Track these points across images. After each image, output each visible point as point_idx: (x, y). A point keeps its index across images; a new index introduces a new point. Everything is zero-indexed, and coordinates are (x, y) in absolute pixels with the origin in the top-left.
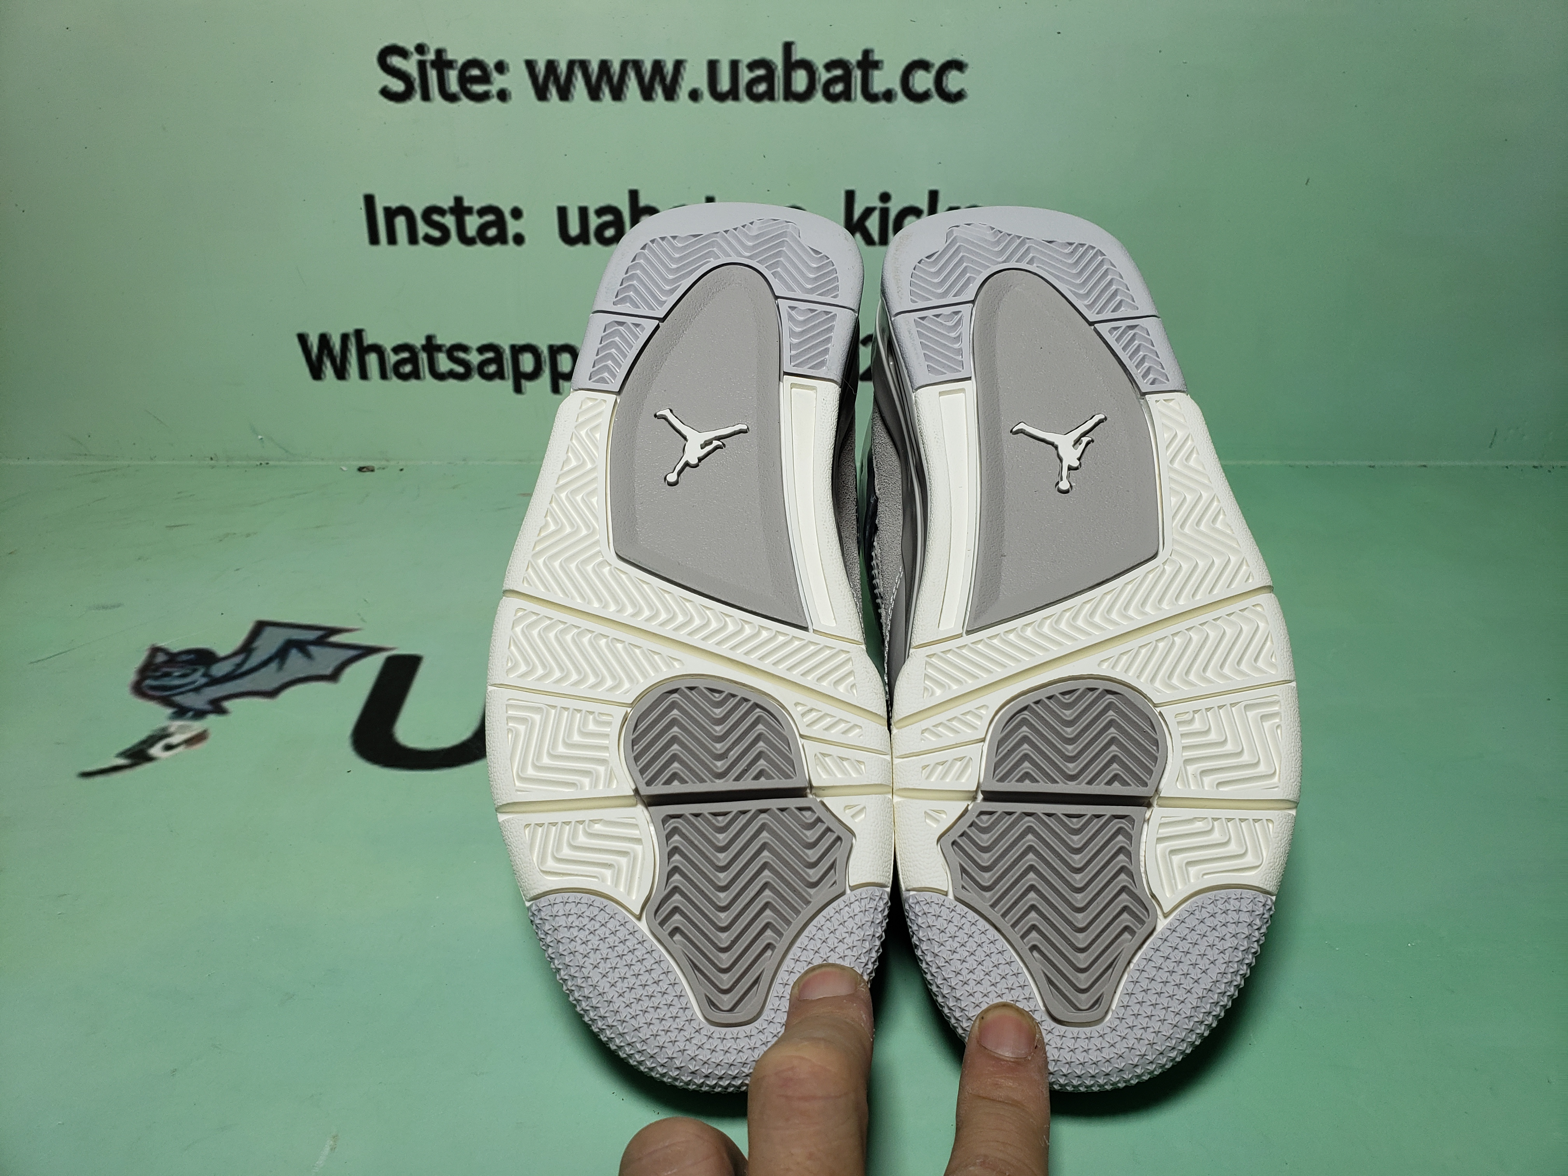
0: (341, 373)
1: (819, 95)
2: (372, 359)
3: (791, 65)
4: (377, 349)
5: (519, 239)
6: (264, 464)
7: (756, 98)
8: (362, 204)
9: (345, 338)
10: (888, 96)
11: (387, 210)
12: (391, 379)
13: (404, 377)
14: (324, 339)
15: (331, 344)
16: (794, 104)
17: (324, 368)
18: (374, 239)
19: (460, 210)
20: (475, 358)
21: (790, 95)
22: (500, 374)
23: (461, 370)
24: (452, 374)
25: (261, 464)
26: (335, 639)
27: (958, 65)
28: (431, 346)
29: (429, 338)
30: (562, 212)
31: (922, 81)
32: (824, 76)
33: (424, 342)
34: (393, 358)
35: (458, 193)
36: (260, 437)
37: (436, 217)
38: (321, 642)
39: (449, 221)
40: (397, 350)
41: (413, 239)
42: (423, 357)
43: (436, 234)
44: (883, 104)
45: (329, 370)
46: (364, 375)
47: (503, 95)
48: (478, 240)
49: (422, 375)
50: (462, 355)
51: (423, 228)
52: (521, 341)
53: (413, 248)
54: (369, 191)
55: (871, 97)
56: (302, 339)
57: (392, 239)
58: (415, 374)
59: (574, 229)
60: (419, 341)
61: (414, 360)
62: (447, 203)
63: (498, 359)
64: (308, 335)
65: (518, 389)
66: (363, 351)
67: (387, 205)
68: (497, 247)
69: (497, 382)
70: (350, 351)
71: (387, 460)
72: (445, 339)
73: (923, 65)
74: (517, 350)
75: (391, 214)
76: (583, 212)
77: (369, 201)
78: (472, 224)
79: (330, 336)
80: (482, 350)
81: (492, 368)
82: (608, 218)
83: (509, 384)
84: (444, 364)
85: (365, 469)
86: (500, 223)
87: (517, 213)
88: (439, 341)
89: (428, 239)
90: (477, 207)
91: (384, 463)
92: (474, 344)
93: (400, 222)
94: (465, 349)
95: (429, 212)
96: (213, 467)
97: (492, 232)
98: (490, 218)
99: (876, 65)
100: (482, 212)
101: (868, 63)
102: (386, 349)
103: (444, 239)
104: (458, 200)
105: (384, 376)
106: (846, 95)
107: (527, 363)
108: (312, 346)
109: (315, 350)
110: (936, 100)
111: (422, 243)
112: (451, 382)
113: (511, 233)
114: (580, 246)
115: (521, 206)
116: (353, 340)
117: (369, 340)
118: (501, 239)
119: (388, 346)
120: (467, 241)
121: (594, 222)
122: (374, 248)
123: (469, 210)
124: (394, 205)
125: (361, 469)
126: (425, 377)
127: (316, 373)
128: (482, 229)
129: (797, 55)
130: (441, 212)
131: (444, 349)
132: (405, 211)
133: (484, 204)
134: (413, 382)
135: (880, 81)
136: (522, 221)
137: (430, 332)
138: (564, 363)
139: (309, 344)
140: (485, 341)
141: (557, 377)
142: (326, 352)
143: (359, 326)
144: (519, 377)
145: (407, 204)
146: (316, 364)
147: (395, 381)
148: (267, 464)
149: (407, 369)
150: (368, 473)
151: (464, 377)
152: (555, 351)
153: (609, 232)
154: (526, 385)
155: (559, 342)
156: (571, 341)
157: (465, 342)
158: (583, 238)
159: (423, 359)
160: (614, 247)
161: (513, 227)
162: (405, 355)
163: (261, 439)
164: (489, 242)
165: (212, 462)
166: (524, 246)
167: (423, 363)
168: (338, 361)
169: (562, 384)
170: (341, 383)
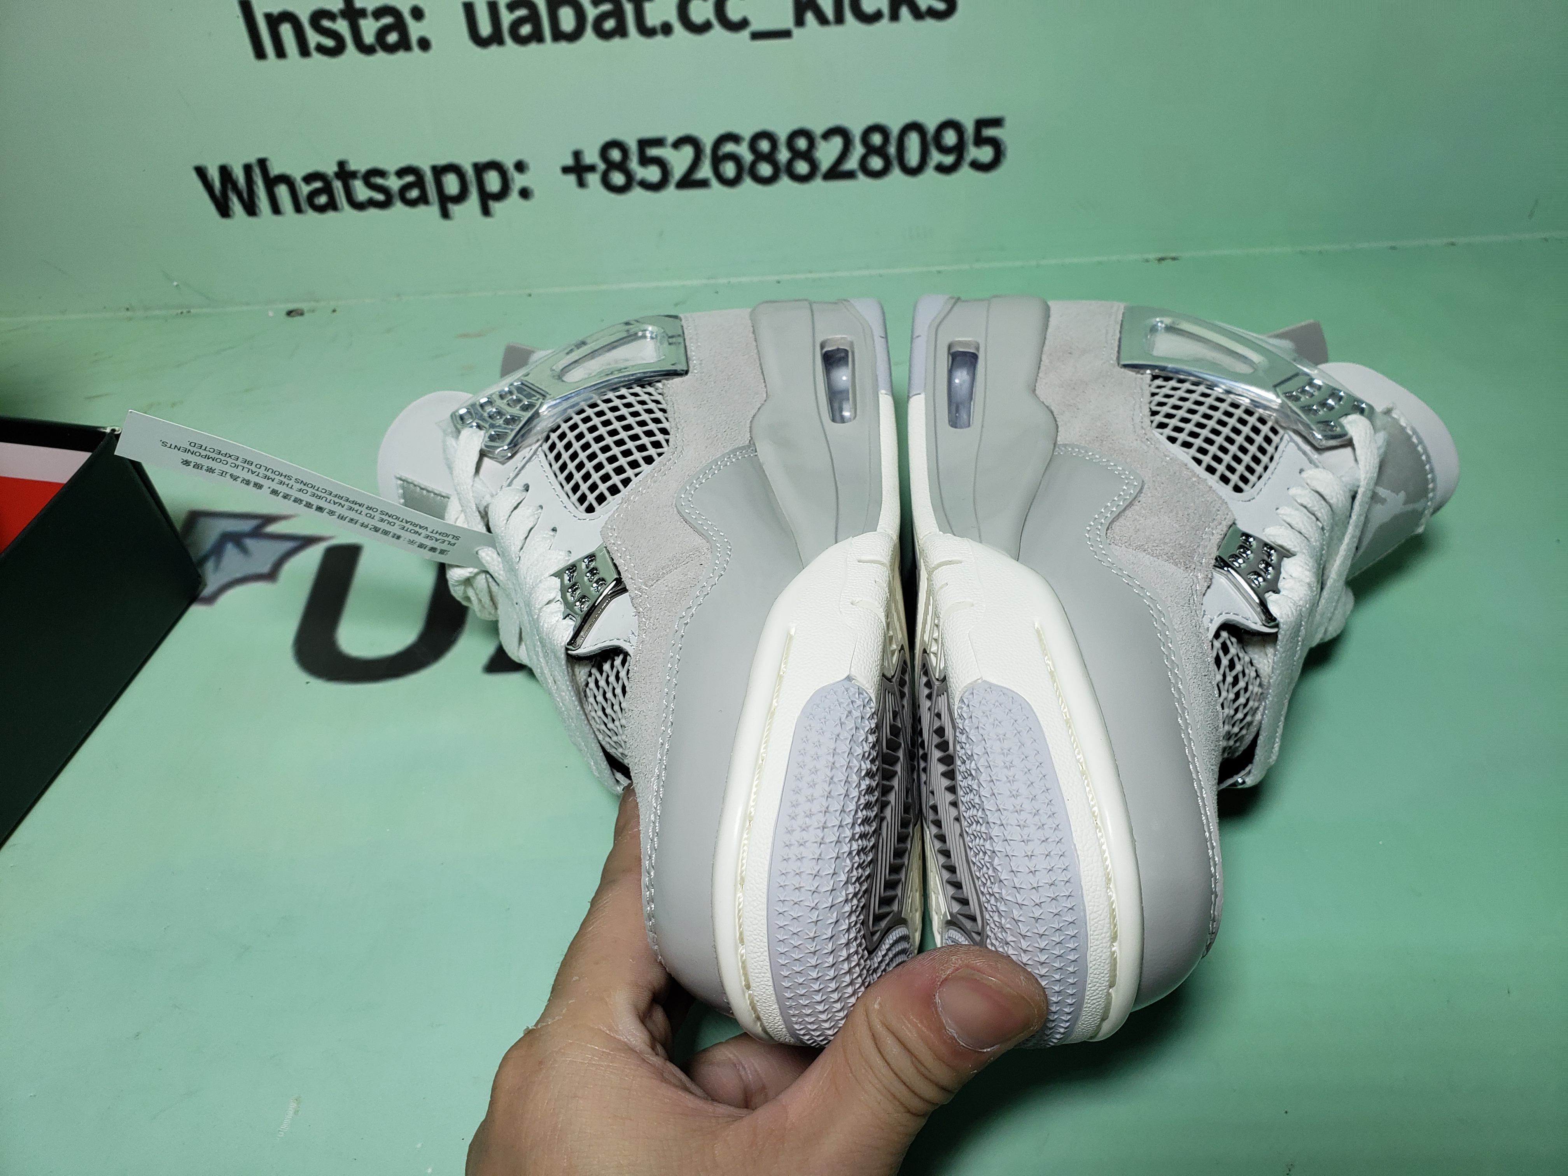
0: (251, 209)
2: (282, 191)
4: (285, 179)
5: (424, 44)
6: (185, 312)
8: (238, 11)
9: (248, 168)
11: (268, 17)
12: (306, 211)
13: (321, 209)
14: (225, 171)
15: (234, 176)
17: (231, 204)
18: (260, 54)
19: (352, 12)
20: (394, 184)
22: (423, 199)
23: (380, 197)
24: (372, 203)
25: (182, 313)
26: (272, 529)
28: (345, 174)
29: (341, 164)
30: (469, 9)
33: (335, 169)
34: (305, 189)
36: (175, 284)
37: (326, 23)
38: (257, 533)
39: (342, 26)
40: (309, 179)
41: (304, 51)
42: (338, 185)
43: (330, 43)
45: (236, 205)
46: (276, 209)
48: (378, 48)
49: (339, 206)
50: (379, 181)
51: (313, 38)
52: (442, 161)
53: (306, 61)
56: (201, 172)
57: (281, 53)
58: (332, 205)
59: (485, 29)
60: (330, 169)
61: (328, 189)
62: (336, 6)
63: (420, 183)
64: (206, 168)
65: (445, 214)
66: (271, 183)
67: (268, 10)
68: (401, 54)
69: (422, 209)
70: (256, 183)
71: (317, 301)
72: (358, 164)
74: (439, 171)
75: (274, 21)
76: (493, 8)
77: (247, 8)
78: (369, 28)
79: (232, 168)
80: (401, 173)
81: (414, 193)
82: (523, 12)
83: (434, 210)
84: (362, 192)
85: (294, 313)
86: (400, 25)
87: (418, 13)
88: (353, 166)
89: (321, 49)
90: (370, 8)
91: (313, 304)
92: (391, 167)
93: (286, 30)
94: (381, 173)
95: (318, 16)
96: (130, 319)
97: (392, 38)
98: (388, 20)
100: (379, 13)
102: (295, 179)
103: (339, 49)
104: (349, 2)
105: (298, 209)
107: (452, 184)
108: (213, 180)
109: (217, 184)
111: (316, 56)
112: (373, 212)
113: (414, 38)
114: (494, 48)
115: (421, 5)
116: (257, 171)
117: (275, 170)
118: (404, 44)
119: (297, 175)
120: (366, 50)
121: (507, 18)
122: (262, 63)
123: (362, 13)
124: (276, 10)
125: (290, 313)
126: (343, 207)
127: (224, 211)
128: (381, 34)
130: (331, 16)
131: (359, 175)
132: (290, 18)
133: (378, 4)
134: (331, 214)
136: (425, 22)
137: (342, 157)
138: (493, 182)
139: (209, 178)
140: (403, 164)
141: (486, 199)
142: (229, 186)
143: (262, 155)
144: (445, 202)
145: (291, 8)
146: (221, 200)
147: (311, 214)
148: (189, 312)
149: (323, 200)
150: (298, 319)
151: (385, 204)
152: (480, 169)
153: (526, 30)
154: (454, 208)
155: (483, 159)
156: (498, 157)
157: (381, 166)
158: (496, 38)
159: (337, 188)
160: (533, 46)
161: (415, 30)
162: (318, 185)
163: (177, 286)
164: (391, 49)
165: (129, 314)
166: (431, 52)
167: (339, 192)
168: (245, 195)
169: (495, 206)
170: (253, 220)
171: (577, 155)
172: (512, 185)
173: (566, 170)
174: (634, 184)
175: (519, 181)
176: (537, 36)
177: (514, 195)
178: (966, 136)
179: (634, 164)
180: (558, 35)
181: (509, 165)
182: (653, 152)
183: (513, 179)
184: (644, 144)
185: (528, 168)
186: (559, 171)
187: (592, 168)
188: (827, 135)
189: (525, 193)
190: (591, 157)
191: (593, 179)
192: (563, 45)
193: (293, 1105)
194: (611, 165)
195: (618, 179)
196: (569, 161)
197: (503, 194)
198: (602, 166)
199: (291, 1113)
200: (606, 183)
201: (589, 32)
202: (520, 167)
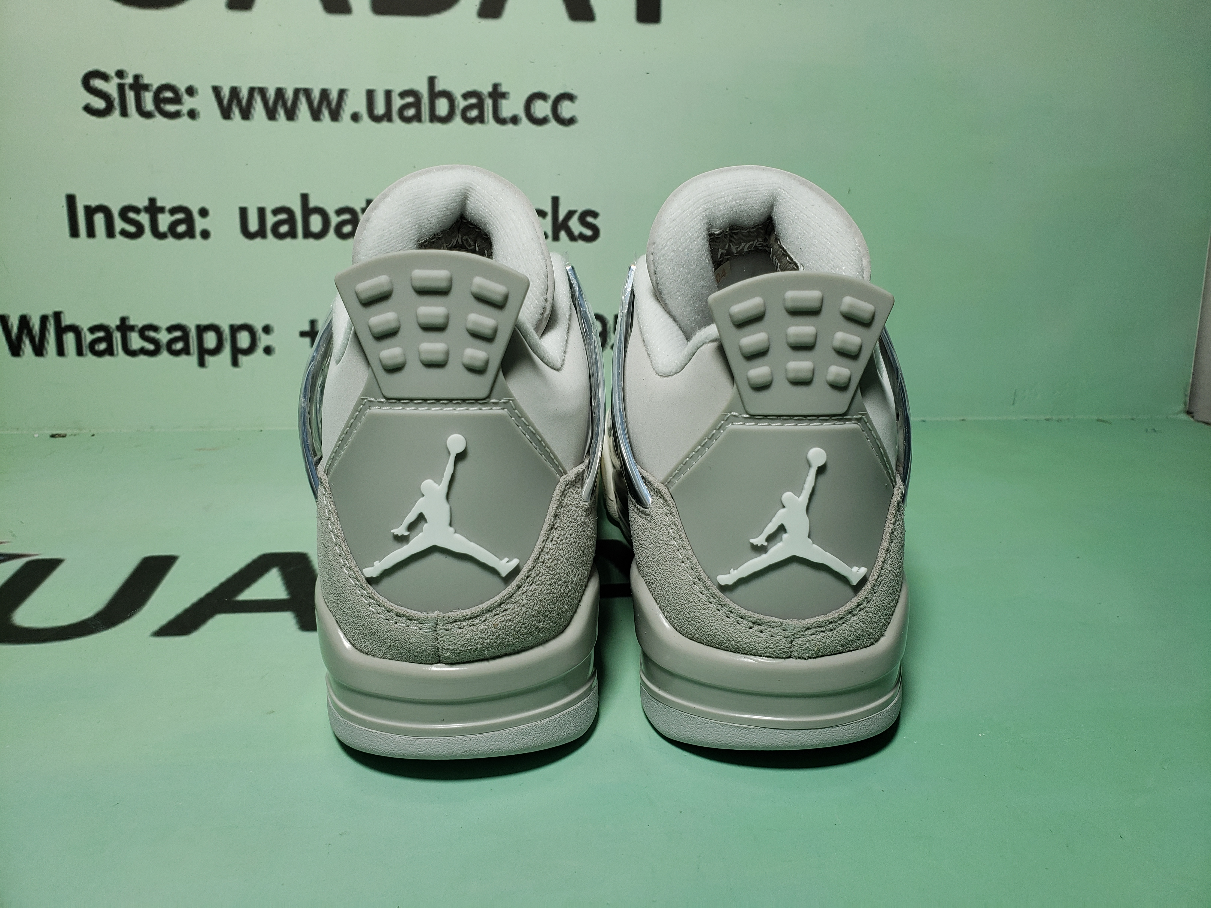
0: (39, 350)
1: (458, 119)
2: (70, 338)
3: (434, 95)
4: (75, 329)
5: (205, 234)
7: (407, 120)
8: (64, 202)
9: (44, 319)
10: (515, 120)
11: (87, 208)
12: (86, 355)
13: (99, 354)
14: (24, 321)
15: (31, 324)
16: (438, 126)
17: (23, 346)
18: (74, 233)
19: (153, 209)
20: (164, 337)
21: (434, 118)
22: (186, 351)
23: (151, 347)
24: (143, 351)
27: (570, 97)
28: (125, 327)
29: (123, 319)
30: (243, 212)
31: (541, 109)
32: (462, 103)
33: (118, 322)
34: (89, 337)
35: (152, 195)
37: (132, 215)
39: (144, 218)
40: (93, 330)
41: (110, 233)
42: (117, 336)
43: (132, 229)
44: (510, 126)
45: (27, 347)
46: (61, 352)
47: (192, 114)
48: (169, 235)
49: (115, 351)
50: (152, 334)
51: (119, 224)
52: (205, 322)
53: (111, 241)
54: (71, 191)
55: (501, 121)
56: (4, 320)
57: (91, 233)
58: (110, 351)
59: (253, 226)
60: (113, 322)
61: (108, 338)
62: (143, 203)
63: (185, 338)
64: (9, 316)
65: (202, 363)
66: (61, 331)
67: (88, 203)
68: (186, 241)
69: (183, 358)
70: (49, 331)
71: (81, 430)
72: (137, 320)
73: (542, 96)
74: (202, 330)
75: (90, 211)
76: (261, 212)
77: (71, 200)
78: (164, 221)
79: (30, 318)
80: (171, 329)
81: (179, 346)
82: (283, 216)
83: (194, 359)
84: (136, 342)
85: (57, 436)
86: (189, 220)
87: (204, 213)
88: (132, 322)
89: (124, 233)
90: (168, 207)
91: (76, 432)
92: (164, 324)
93: (99, 219)
94: (155, 329)
95: (126, 210)
97: (182, 228)
98: (180, 216)
99: (504, 95)
100: (174, 211)
101: (497, 94)
102: (82, 329)
103: (139, 233)
104: (152, 201)
105: (80, 352)
106: (480, 119)
107: (210, 339)
108: (12, 326)
109: (15, 330)
110: (553, 124)
111: (118, 237)
112: (142, 358)
113: (198, 229)
114: (258, 240)
115: (207, 207)
116: (52, 321)
117: (67, 321)
118: (190, 233)
119: (85, 326)
120: (158, 235)
121: (271, 220)
122: (75, 240)
123: (162, 210)
124: (94, 204)
125: (53, 436)
126: (118, 354)
127: (15, 350)
128: (173, 226)
129: (439, 87)
130: (137, 210)
131: (136, 329)
132: (104, 210)
133: (175, 204)
134: (107, 358)
135: (507, 109)
136: (208, 219)
137: (124, 314)
138: (244, 340)
139: (10, 324)
140: (174, 322)
141: (236, 353)
142: (25, 331)
143: (58, 309)
144: (203, 353)
145: (106, 203)
146: (16, 343)
147: (90, 357)
149: (102, 346)
151: (152, 353)
152: (235, 330)
153: (284, 229)
154: (209, 359)
155: (238, 322)
156: (250, 322)
157: (155, 323)
158: (261, 233)
159: (116, 339)
160: (288, 241)
161: (200, 224)
162: (100, 334)
164: (179, 236)
166: (210, 240)
167: (117, 341)
168: (37, 339)
169: (242, 359)
170: (40, 359)
171: (312, 324)
172: (259, 344)
173: (303, 334)
175: (264, 340)
176: (292, 234)
177: (260, 351)
178: (608, 326)
180: (308, 234)
181: (259, 328)
183: (260, 339)
185: (273, 330)
186: (298, 334)
189: (268, 350)
192: (311, 241)
196: (307, 328)
197: (250, 350)
201: (331, 233)
202: (267, 330)
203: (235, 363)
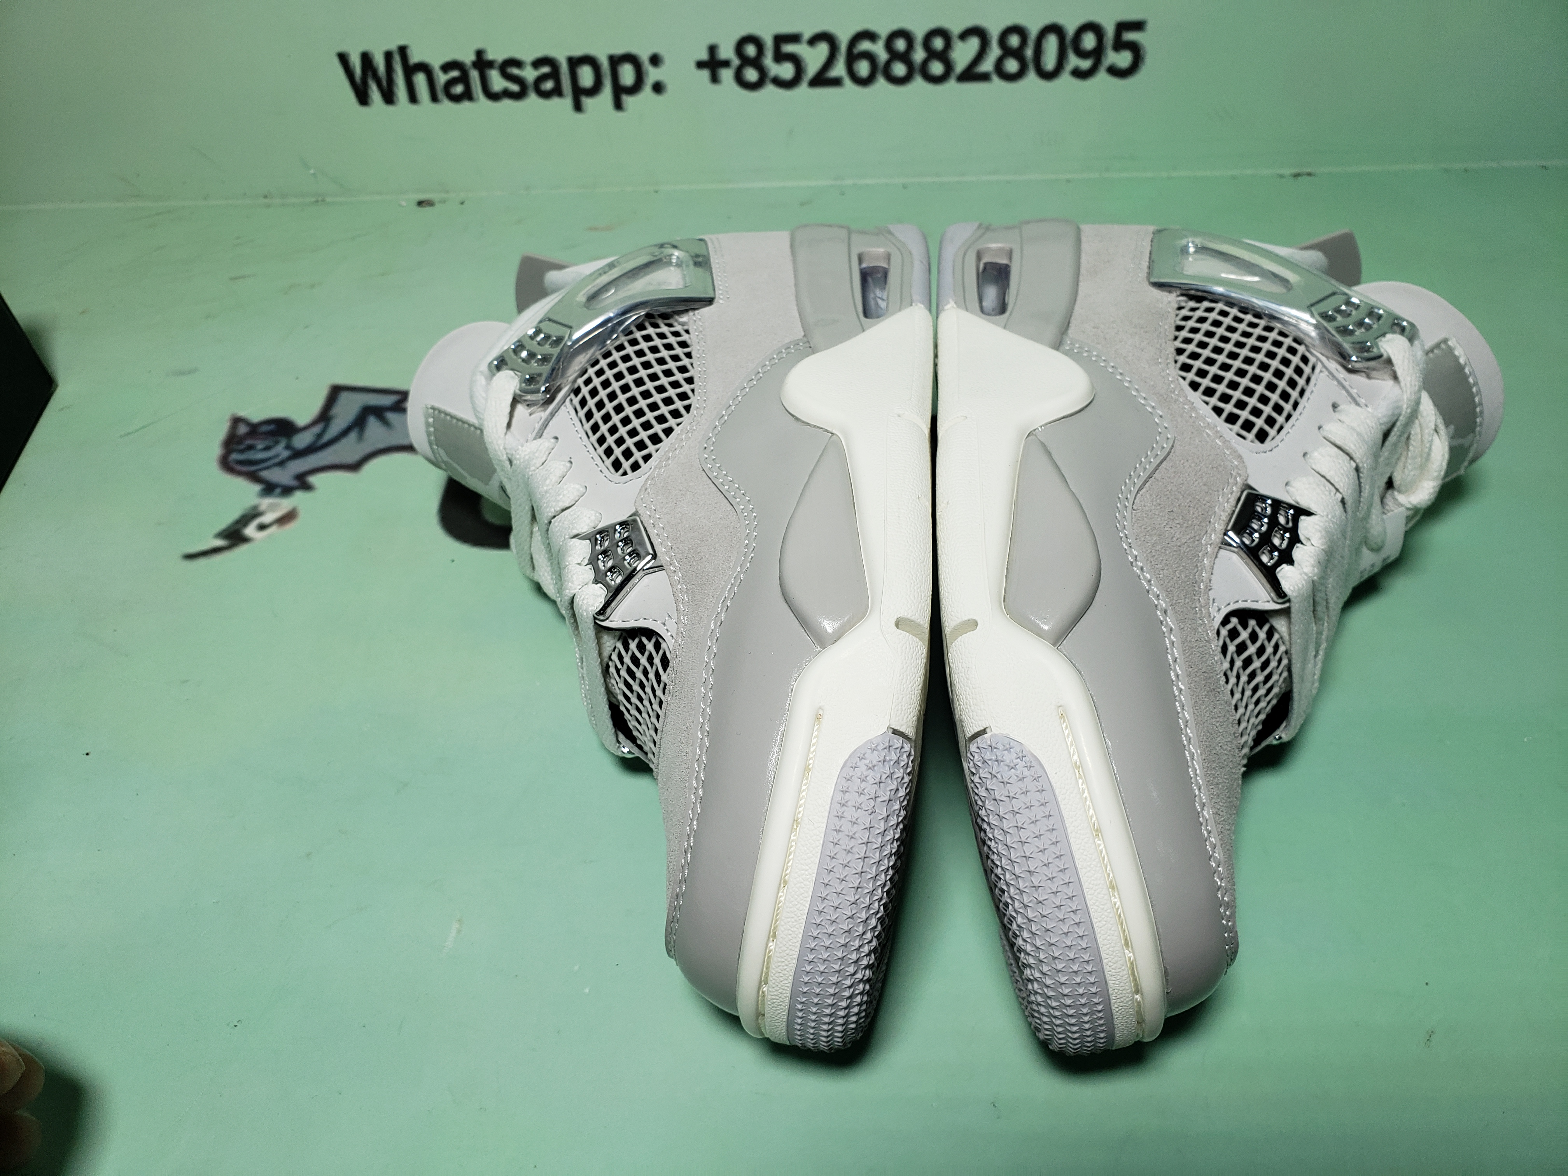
0: (389, 98)
2: (420, 79)
4: (425, 68)
6: (320, 200)
9: (388, 56)
12: (442, 100)
13: (456, 99)
14: (366, 59)
15: (375, 64)
17: (370, 92)
20: (530, 74)
22: (557, 91)
23: (515, 88)
24: (507, 94)
25: (317, 201)
28: (482, 63)
29: (480, 53)
33: (473, 57)
34: (442, 78)
36: (312, 171)
40: (447, 67)
42: (474, 75)
45: (375, 93)
46: (413, 98)
49: (475, 95)
50: (515, 71)
52: (578, 52)
56: (343, 58)
58: (468, 95)
60: (468, 58)
61: (464, 79)
63: (555, 74)
64: (348, 54)
65: (578, 107)
66: (410, 70)
69: (555, 101)
70: (396, 72)
71: (447, 192)
72: (496, 54)
74: (575, 63)
79: (373, 55)
80: (538, 63)
81: (549, 85)
83: (566, 102)
84: (498, 82)
85: (424, 204)
88: (490, 56)
91: (443, 195)
92: (528, 57)
94: (518, 63)
96: (268, 206)
102: (433, 67)
105: (434, 98)
107: (586, 76)
108: (354, 66)
109: (358, 71)
112: (507, 103)
116: (397, 59)
117: (415, 58)
119: (436, 63)
125: (420, 203)
126: (478, 99)
127: (363, 98)
131: (496, 65)
134: (466, 105)
137: (480, 46)
138: (627, 75)
139: (351, 64)
140: (540, 54)
141: (620, 92)
142: (370, 73)
143: (402, 43)
144: (579, 94)
146: (361, 87)
147: (447, 104)
148: (323, 201)
149: (459, 89)
150: (428, 208)
151: (519, 96)
152: (616, 61)
154: (587, 102)
155: (619, 51)
156: (633, 50)
157: (518, 55)
159: (474, 78)
162: (455, 74)
163: (314, 174)
165: (266, 201)
167: (475, 82)
168: (384, 83)
169: (627, 100)
170: (390, 108)
171: (712, 49)
172: (645, 79)
173: (700, 65)
174: (768, 81)
175: (653, 74)
177: (647, 89)
178: (1105, 39)
179: (768, 61)
181: (645, 57)
182: (789, 48)
183: (647, 73)
184: (780, 39)
185: (663, 62)
186: (693, 66)
187: (726, 64)
188: (965, 35)
189: (658, 88)
190: (727, 52)
191: (727, 75)
193: (455, 926)
194: (746, 61)
195: (751, 75)
196: (704, 56)
197: (636, 88)
198: (736, 62)
199: (454, 932)
200: (740, 80)
202: (655, 60)
203: (618, 105)
